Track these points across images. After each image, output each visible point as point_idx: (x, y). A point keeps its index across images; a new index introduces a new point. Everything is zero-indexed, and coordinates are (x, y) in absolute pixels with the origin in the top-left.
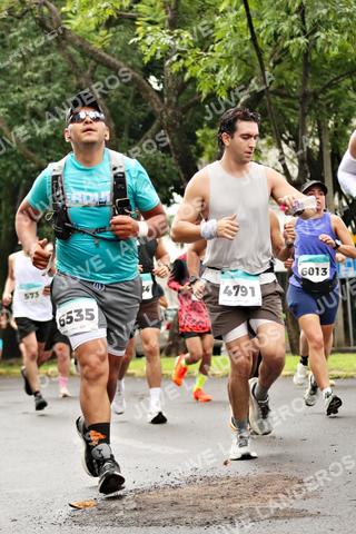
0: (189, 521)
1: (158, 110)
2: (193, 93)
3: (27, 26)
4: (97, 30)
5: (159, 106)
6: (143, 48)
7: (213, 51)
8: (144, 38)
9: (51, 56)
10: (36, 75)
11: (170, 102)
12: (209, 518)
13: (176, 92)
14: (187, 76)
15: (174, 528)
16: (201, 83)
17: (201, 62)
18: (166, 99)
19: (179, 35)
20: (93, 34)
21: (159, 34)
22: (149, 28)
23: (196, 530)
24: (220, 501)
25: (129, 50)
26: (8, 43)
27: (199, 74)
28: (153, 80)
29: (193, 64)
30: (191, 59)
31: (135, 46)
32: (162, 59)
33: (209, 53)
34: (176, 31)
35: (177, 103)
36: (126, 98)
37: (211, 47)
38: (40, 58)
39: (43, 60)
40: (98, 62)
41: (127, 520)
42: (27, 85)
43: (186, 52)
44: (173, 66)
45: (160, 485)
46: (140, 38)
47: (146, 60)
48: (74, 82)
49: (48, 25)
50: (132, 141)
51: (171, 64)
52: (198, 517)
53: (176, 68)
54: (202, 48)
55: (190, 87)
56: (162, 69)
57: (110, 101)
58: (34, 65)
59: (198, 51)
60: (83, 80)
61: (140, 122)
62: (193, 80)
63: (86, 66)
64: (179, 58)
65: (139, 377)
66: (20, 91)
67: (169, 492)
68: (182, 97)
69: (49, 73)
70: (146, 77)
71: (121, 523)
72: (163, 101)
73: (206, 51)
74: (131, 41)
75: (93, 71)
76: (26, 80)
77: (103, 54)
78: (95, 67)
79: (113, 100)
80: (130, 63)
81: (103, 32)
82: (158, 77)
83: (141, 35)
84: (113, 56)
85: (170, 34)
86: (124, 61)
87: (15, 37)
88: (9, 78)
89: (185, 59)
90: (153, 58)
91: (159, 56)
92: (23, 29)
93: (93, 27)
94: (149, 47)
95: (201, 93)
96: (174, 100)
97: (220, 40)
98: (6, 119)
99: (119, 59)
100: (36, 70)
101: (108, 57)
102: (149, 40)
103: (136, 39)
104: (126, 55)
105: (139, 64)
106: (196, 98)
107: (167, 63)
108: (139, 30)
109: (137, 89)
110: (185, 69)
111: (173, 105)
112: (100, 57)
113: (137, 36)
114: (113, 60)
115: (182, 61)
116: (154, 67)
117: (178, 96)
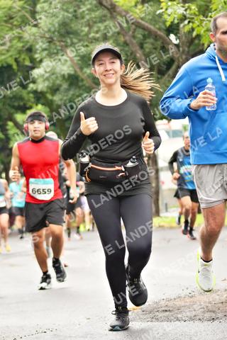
0: (201, 317)
1: (176, 56)
2: (199, 44)
3: (91, 4)
4: (136, 6)
5: (177, 54)
6: (165, 16)
7: (211, 17)
8: (166, 9)
9: (107, 23)
10: (98, 35)
11: (184, 51)
12: (214, 315)
13: (188, 44)
14: (194, 34)
15: (192, 322)
16: (204, 38)
17: (204, 24)
18: (181, 49)
19: (189, 8)
20: (134, 9)
21: (175, 7)
22: (170, 3)
23: (206, 323)
24: (220, 305)
25: (157, 18)
26: (79, 16)
27: (202, 32)
28: (172, 37)
29: (198, 26)
30: (197, 23)
31: (160, 15)
32: (178, 23)
33: (209, 19)
34: (187, 5)
35: (188, 52)
36: (155, 49)
37: (210, 14)
38: (100, 25)
39: (102, 26)
40: (136, 26)
41: (161, 317)
42: (92, 42)
43: (193, 18)
44: (185, 27)
45: (183, 295)
46: (163, 10)
47: (168, 24)
48: (122, 39)
49: (104, 3)
50: (159, 76)
51: (184, 26)
52: (207, 315)
53: (187, 29)
54: (204, 16)
55: (196, 41)
56: (178, 30)
57: (145, 51)
58: (95, 29)
59: (201, 17)
60: (127, 38)
61: (164, 64)
62: (198, 36)
63: (129, 28)
64: (189, 22)
65: (167, 228)
66: (87, 46)
67: (188, 300)
68: (192, 48)
69: (105, 34)
70: (168, 35)
71: (157, 320)
72: (179, 50)
73: (207, 17)
74: (158, 12)
75: (134, 32)
76: (91, 39)
77: (140, 21)
78: (135, 30)
79: (147, 50)
80: (157, 26)
81: (140, 6)
82: (176, 35)
83: (165, 8)
84: (147, 22)
85: (183, 7)
86: (154, 25)
87: (84, 12)
88: (80, 38)
89: (193, 23)
90: (172, 22)
91: (176, 21)
92: (89, 6)
93: (133, 4)
94: (169, 15)
95: (203, 44)
96: (186, 49)
97: (215, 10)
98: (79, 64)
99: (151, 24)
100: (97, 32)
101: (143, 22)
102: (169, 11)
103: (160, 11)
104: (155, 21)
105: (163, 27)
106: (201, 48)
107: (182, 25)
108: (163, 5)
109: (163, 43)
110: (193, 29)
111: (186, 52)
112: (138, 23)
113: (162, 8)
114: (147, 24)
115: (191, 24)
116: (173, 29)
117: (189, 47)
